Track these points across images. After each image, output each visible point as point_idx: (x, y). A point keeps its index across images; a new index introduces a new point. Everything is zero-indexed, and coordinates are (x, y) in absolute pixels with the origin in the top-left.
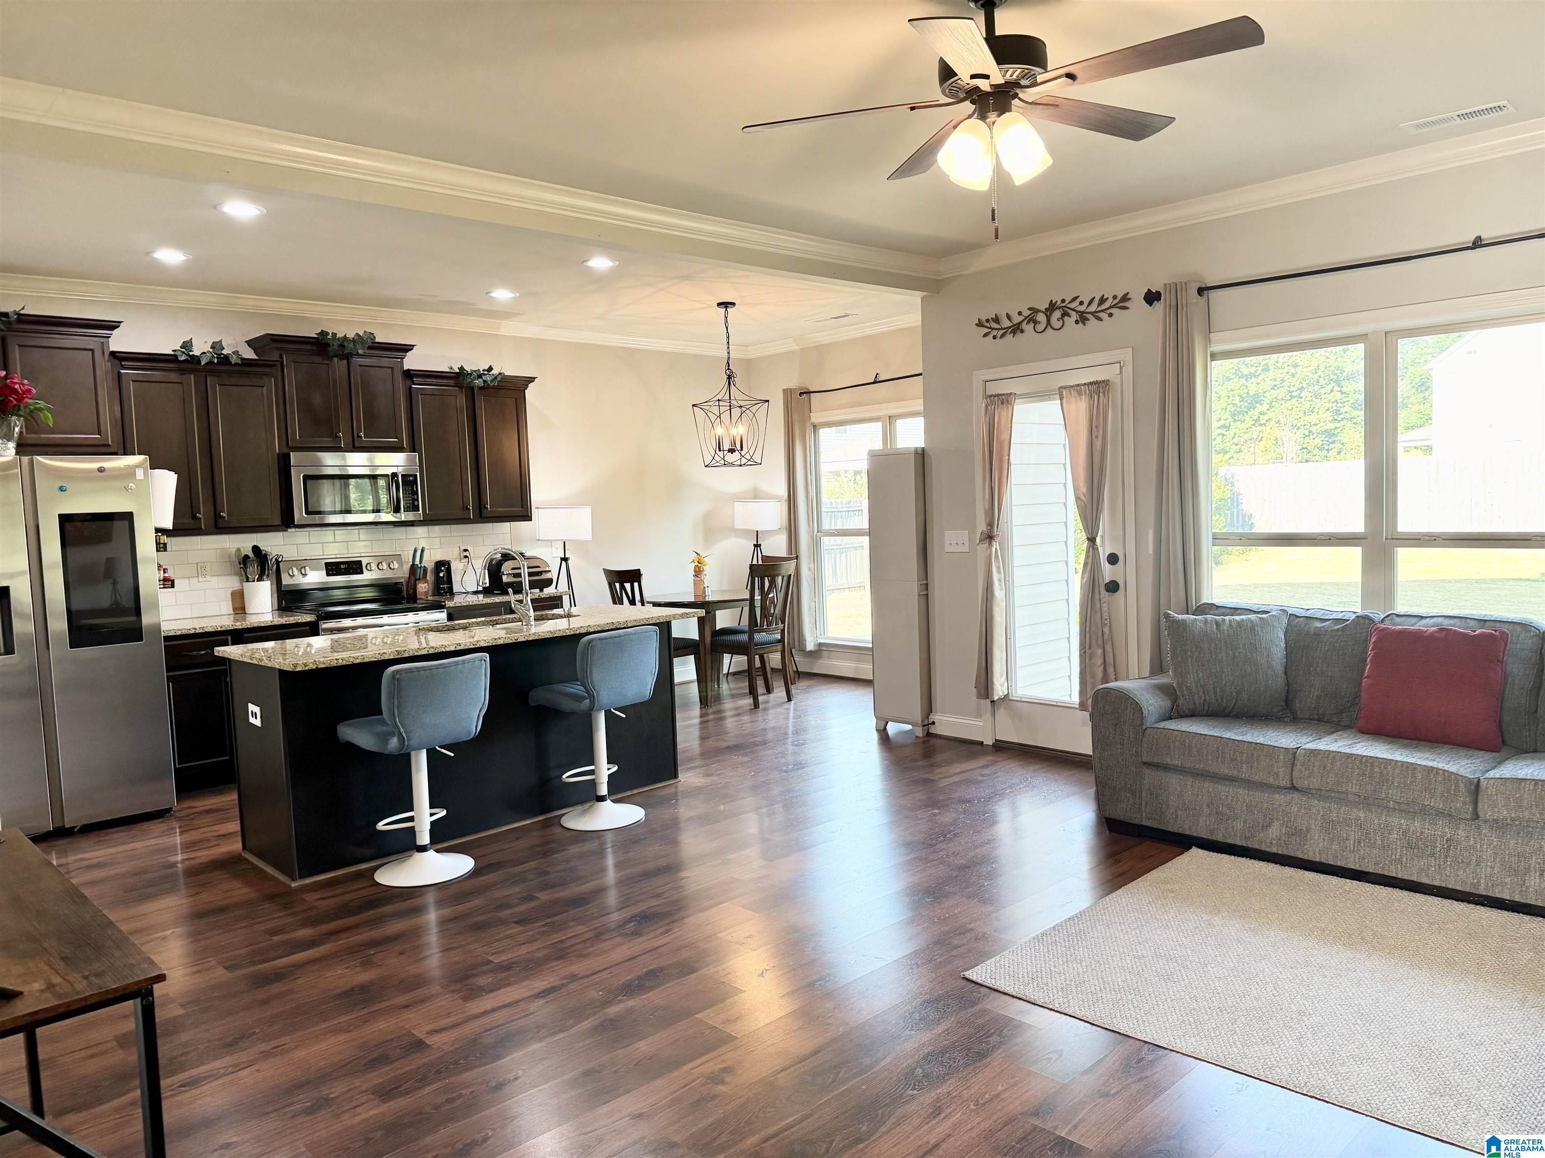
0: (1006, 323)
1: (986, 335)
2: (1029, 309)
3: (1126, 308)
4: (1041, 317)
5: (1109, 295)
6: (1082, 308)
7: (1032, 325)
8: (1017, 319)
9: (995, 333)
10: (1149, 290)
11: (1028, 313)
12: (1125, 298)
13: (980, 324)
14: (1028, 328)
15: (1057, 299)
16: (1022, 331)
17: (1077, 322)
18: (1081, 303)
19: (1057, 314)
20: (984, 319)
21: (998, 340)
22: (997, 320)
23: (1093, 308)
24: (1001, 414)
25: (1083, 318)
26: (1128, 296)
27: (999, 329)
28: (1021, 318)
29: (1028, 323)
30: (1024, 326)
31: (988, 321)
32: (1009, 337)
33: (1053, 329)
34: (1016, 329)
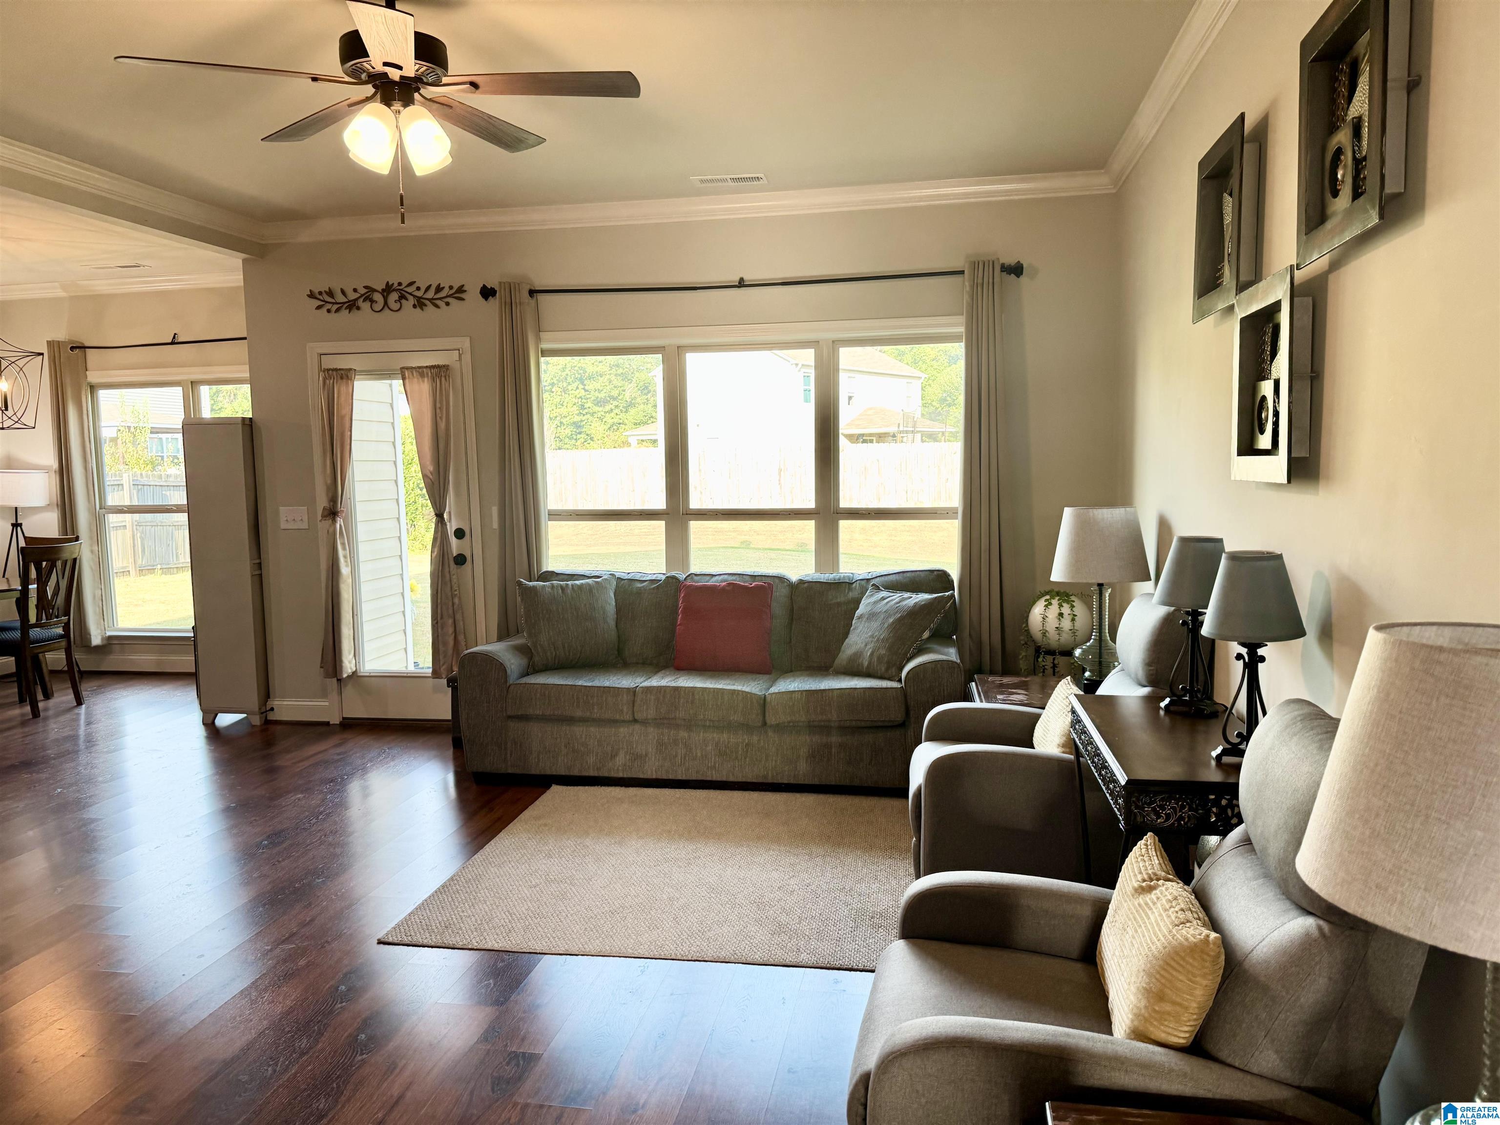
0: (341, 298)
1: (319, 308)
2: (365, 287)
3: (462, 299)
4: (377, 297)
5: (445, 284)
6: (419, 294)
7: (368, 304)
8: (352, 296)
9: (329, 306)
10: (484, 285)
11: (364, 291)
12: (461, 290)
13: (312, 295)
14: (365, 306)
15: (394, 281)
16: (358, 308)
17: (414, 306)
18: (418, 289)
19: (394, 296)
20: (316, 291)
21: (333, 315)
22: (330, 293)
23: (430, 294)
24: (340, 389)
25: (420, 303)
26: (464, 288)
27: (333, 303)
28: (357, 295)
29: (364, 301)
30: (360, 302)
31: (320, 293)
32: (345, 312)
33: (392, 310)
34: (352, 306)
